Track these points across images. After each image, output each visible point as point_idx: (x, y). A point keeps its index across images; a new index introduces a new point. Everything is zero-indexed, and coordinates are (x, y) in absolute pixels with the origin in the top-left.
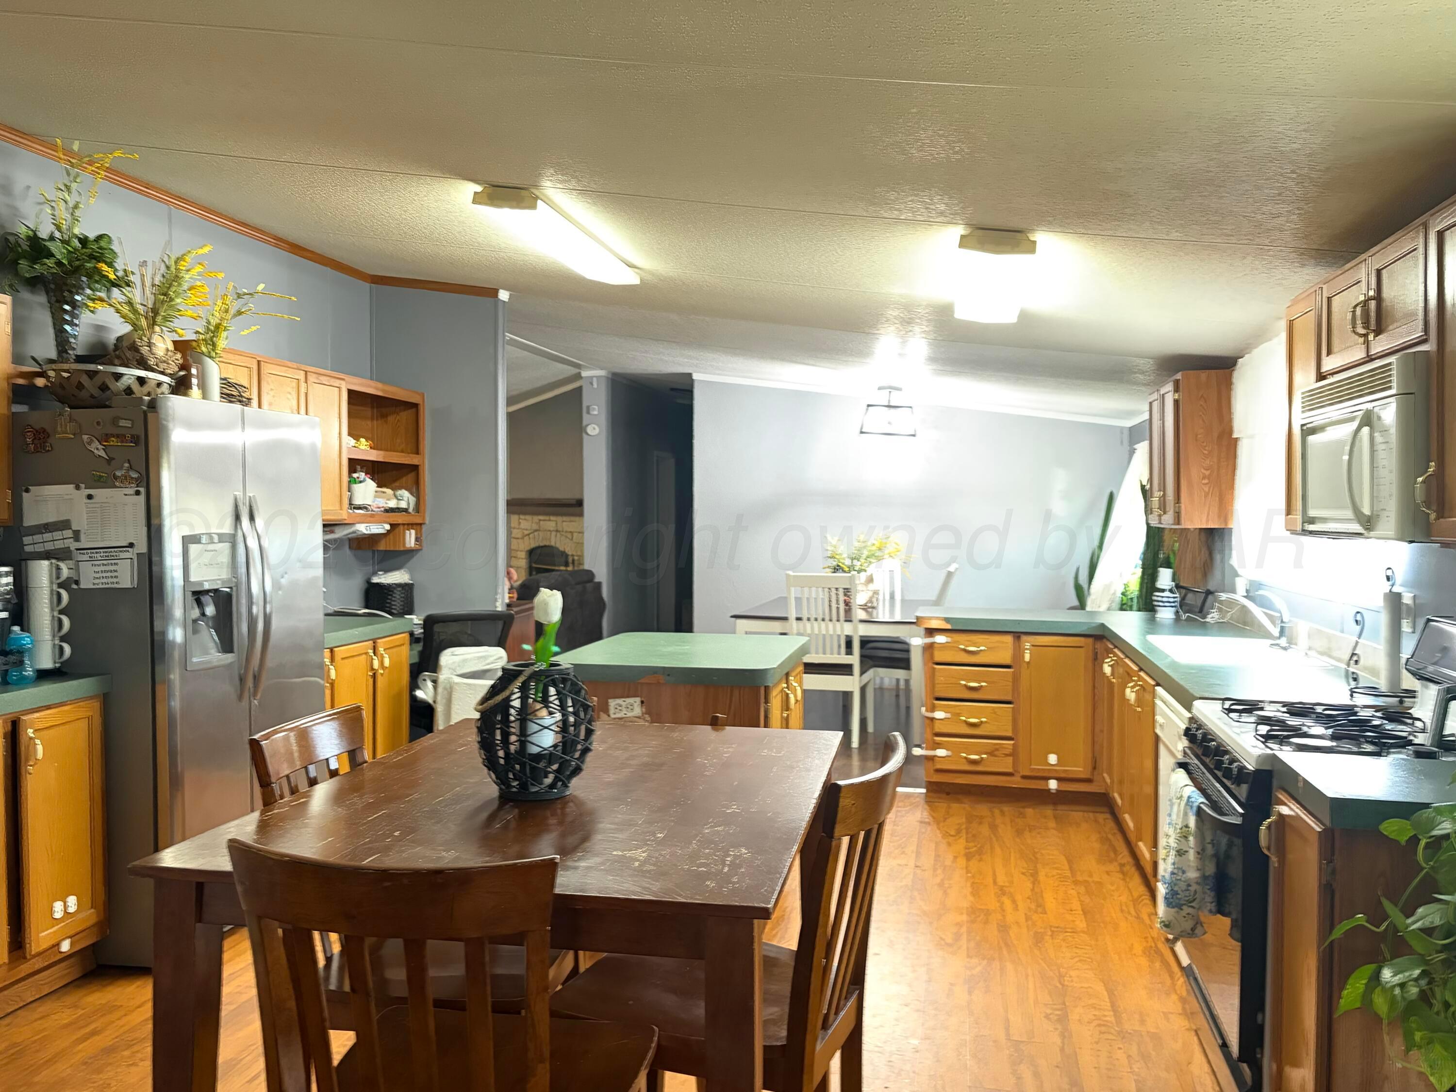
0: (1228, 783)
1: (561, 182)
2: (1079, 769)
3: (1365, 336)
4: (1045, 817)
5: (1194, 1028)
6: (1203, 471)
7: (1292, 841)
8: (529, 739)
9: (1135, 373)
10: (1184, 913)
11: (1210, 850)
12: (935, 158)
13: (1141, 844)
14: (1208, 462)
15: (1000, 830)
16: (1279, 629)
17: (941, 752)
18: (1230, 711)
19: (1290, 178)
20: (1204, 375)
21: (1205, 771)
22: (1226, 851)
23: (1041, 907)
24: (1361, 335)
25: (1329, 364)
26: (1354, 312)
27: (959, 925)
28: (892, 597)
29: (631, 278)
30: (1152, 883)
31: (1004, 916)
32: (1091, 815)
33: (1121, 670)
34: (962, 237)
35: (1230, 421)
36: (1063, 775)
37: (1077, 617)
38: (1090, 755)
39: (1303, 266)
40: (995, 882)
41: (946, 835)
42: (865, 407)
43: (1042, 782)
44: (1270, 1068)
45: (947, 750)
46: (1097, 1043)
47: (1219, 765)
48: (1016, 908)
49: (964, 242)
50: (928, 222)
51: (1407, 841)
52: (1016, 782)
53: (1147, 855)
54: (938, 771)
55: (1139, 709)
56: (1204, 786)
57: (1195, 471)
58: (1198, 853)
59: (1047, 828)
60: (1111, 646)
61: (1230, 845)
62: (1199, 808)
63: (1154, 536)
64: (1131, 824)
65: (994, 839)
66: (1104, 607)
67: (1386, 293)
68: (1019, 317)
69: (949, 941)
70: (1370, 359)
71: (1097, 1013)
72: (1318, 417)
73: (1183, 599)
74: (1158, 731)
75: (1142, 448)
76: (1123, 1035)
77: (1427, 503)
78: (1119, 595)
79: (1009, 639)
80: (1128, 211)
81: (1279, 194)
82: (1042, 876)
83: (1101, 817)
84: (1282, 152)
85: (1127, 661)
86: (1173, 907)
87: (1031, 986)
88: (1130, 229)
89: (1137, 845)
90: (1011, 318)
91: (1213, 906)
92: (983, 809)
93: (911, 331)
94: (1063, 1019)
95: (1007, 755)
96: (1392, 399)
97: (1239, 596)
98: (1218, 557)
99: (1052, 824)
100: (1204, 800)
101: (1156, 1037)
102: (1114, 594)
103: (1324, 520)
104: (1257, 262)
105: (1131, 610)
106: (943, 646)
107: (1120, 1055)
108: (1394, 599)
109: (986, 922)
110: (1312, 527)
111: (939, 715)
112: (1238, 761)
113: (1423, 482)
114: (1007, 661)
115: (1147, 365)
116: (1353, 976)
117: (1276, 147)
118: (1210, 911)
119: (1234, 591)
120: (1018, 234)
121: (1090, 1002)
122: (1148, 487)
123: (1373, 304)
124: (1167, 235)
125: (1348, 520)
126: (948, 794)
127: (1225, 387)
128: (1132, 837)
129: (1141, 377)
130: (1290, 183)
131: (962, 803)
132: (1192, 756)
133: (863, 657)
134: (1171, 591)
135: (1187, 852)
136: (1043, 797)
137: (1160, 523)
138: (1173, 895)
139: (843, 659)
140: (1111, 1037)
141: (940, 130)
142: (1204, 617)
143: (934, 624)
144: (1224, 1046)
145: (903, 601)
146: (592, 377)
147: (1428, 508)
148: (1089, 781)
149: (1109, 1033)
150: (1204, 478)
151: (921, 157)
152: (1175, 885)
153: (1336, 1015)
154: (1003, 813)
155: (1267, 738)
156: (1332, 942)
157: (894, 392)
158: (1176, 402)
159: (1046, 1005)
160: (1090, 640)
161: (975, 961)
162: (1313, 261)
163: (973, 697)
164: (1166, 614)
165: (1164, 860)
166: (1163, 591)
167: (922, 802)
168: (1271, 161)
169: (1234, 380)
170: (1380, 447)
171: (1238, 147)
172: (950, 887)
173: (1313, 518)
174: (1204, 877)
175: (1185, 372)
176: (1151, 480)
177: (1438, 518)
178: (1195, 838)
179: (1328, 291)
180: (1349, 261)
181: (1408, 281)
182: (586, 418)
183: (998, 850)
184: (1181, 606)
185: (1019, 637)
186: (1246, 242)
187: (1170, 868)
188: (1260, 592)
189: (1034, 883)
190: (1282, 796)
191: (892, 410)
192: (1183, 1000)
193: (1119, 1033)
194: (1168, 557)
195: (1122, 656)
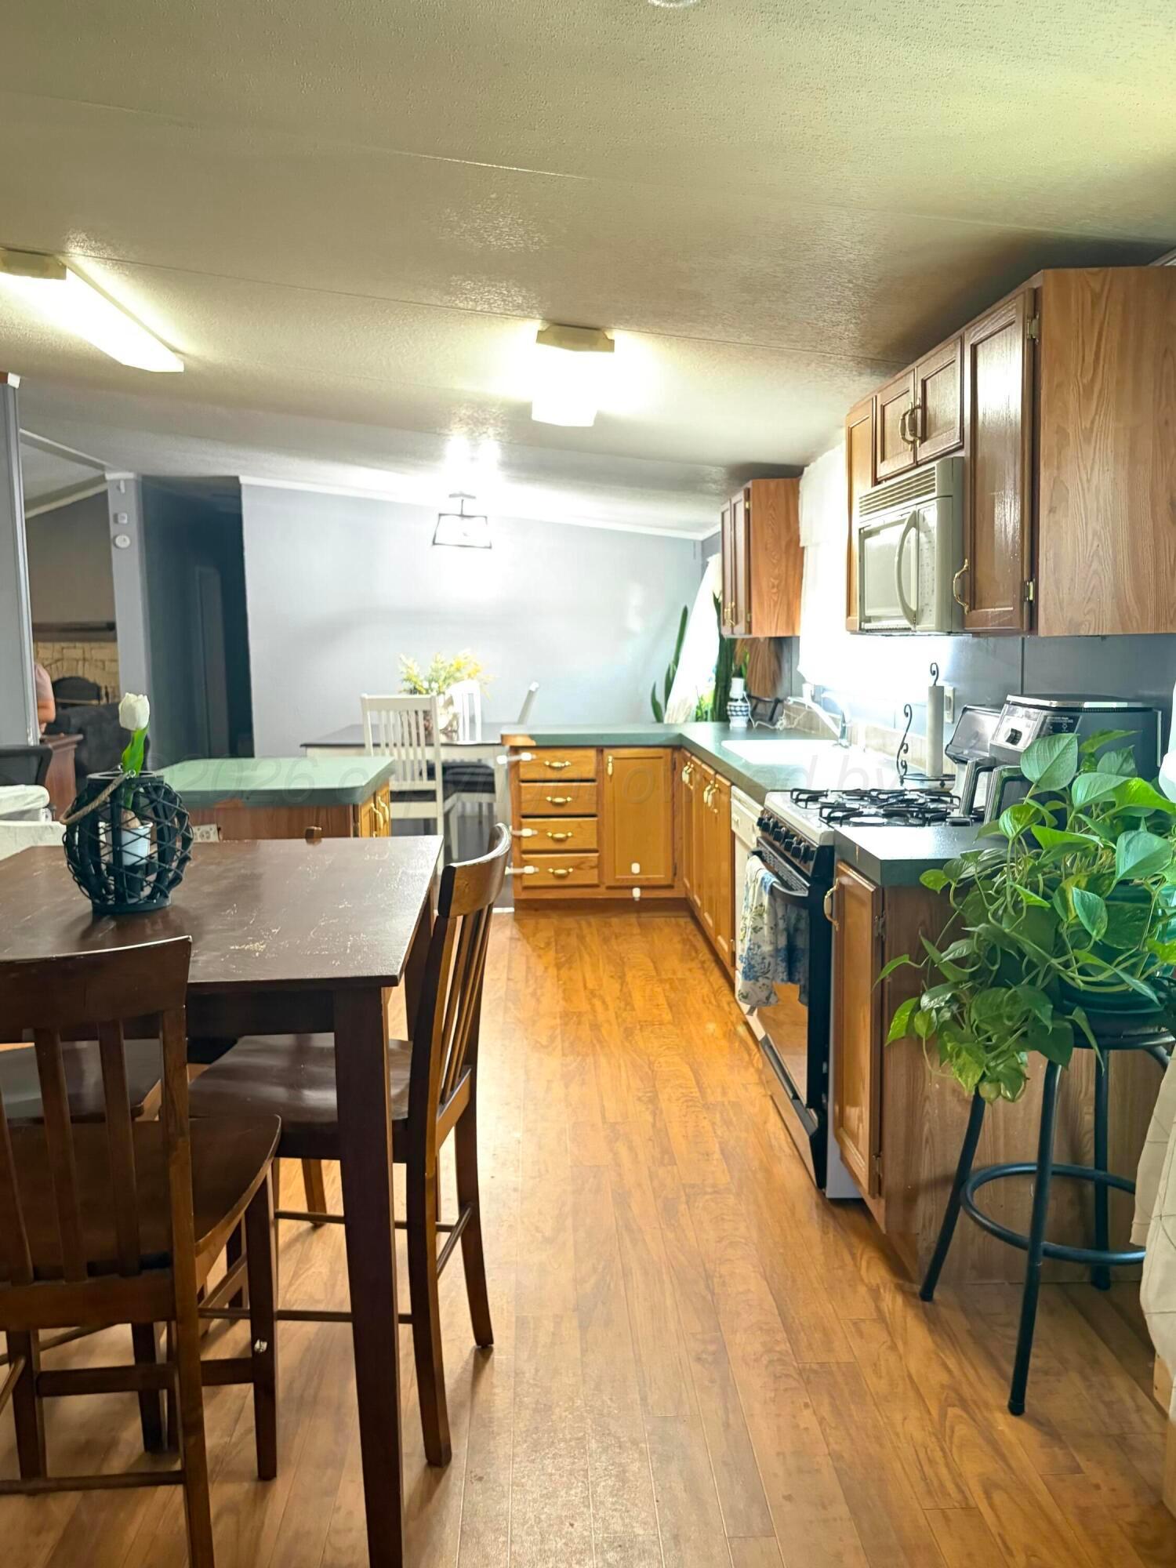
0: (796, 862)
1: (93, 249)
2: (660, 876)
3: (913, 442)
4: (630, 925)
5: (769, 1093)
6: (772, 580)
7: (851, 905)
8: (125, 848)
9: (708, 482)
10: (760, 984)
11: (782, 924)
12: (513, 248)
13: (720, 938)
14: (776, 571)
15: (587, 939)
16: (840, 729)
17: (529, 869)
18: (797, 800)
19: (847, 287)
20: (773, 484)
21: (776, 855)
22: (795, 924)
23: (629, 1004)
24: (909, 442)
25: (884, 470)
26: (904, 419)
27: (553, 1028)
28: (472, 720)
29: (175, 365)
30: (731, 973)
31: (595, 1016)
32: (673, 920)
33: (698, 777)
34: (540, 332)
35: (798, 529)
36: (645, 883)
37: (657, 729)
38: (670, 863)
39: (860, 374)
40: (585, 987)
41: (535, 948)
42: (437, 517)
43: (627, 891)
44: (834, 1109)
45: (534, 866)
46: (685, 1116)
47: (788, 846)
48: (607, 1008)
49: (542, 337)
50: (505, 315)
51: (941, 890)
52: (601, 893)
53: (726, 947)
54: (526, 888)
55: (716, 811)
56: (776, 870)
57: (764, 581)
58: (772, 928)
59: (632, 935)
60: (689, 755)
61: (798, 919)
62: (772, 887)
63: (727, 648)
64: (710, 921)
65: (582, 948)
66: (681, 720)
67: (929, 403)
68: (595, 422)
69: (544, 1043)
70: (918, 465)
71: (684, 1091)
72: (874, 521)
73: (754, 708)
74: (734, 828)
75: (715, 561)
76: (707, 1107)
77: (962, 596)
78: (694, 709)
79: (592, 753)
80: (702, 312)
81: (839, 303)
82: (629, 978)
83: (682, 921)
84: (841, 262)
85: (704, 766)
86: (750, 980)
87: (624, 1074)
88: (703, 331)
89: (716, 940)
90: (586, 421)
91: (785, 976)
92: (570, 922)
93: (485, 433)
94: (654, 1100)
95: (592, 868)
96: (934, 502)
97: (806, 699)
98: (786, 666)
99: (636, 930)
100: (776, 880)
101: (736, 1105)
102: (690, 707)
103: (879, 618)
104: (820, 370)
105: (706, 720)
106: (528, 763)
107: (706, 1123)
108: (937, 692)
109: (579, 1023)
110: (867, 626)
111: (526, 832)
112: (805, 841)
113: (959, 577)
114: (591, 775)
115: (718, 473)
116: (901, 1008)
117: (833, 257)
118: (782, 980)
119: (801, 695)
120: (596, 332)
121: (677, 1082)
122: (721, 599)
123: (919, 412)
124: (739, 338)
125: (899, 617)
126: (536, 910)
127: (793, 494)
128: (711, 933)
129: (714, 486)
130: (847, 293)
131: (549, 918)
132: (764, 844)
133: (445, 782)
134: (743, 700)
135: (761, 928)
136: (627, 906)
137: (733, 633)
138: (750, 969)
139: (425, 784)
140: (697, 1109)
141: (519, 218)
142: (774, 724)
143: (520, 742)
144: (796, 1097)
145: (483, 724)
146: (119, 481)
147: (963, 601)
148: (670, 887)
149: (695, 1106)
150: (773, 587)
151: (500, 246)
152: (752, 959)
153: (886, 1045)
154: (589, 925)
155: (830, 819)
156: (883, 981)
157: (466, 500)
158: (747, 512)
159: (638, 1090)
160: (669, 751)
161: (570, 1058)
162: (869, 371)
163: (560, 813)
164: (738, 723)
165: (742, 940)
166: (737, 700)
167: (511, 922)
168: (831, 270)
169: (801, 489)
170: (925, 546)
171: (801, 254)
172: (543, 995)
173: (870, 617)
174: (777, 950)
175: (755, 481)
176: (723, 592)
177: (970, 610)
178: (769, 915)
179: (882, 399)
180: (899, 371)
181: (948, 392)
182: (113, 529)
183: (586, 957)
184: (752, 715)
185: (602, 751)
186: (811, 348)
187: (747, 944)
188: (823, 696)
189: (622, 985)
190: (842, 867)
191: (466, 520)
192: (759, 1072)
193: (704, 1106)
194: (741, 669)
195: (699, 762)
